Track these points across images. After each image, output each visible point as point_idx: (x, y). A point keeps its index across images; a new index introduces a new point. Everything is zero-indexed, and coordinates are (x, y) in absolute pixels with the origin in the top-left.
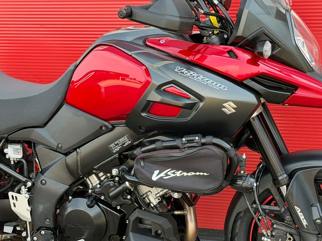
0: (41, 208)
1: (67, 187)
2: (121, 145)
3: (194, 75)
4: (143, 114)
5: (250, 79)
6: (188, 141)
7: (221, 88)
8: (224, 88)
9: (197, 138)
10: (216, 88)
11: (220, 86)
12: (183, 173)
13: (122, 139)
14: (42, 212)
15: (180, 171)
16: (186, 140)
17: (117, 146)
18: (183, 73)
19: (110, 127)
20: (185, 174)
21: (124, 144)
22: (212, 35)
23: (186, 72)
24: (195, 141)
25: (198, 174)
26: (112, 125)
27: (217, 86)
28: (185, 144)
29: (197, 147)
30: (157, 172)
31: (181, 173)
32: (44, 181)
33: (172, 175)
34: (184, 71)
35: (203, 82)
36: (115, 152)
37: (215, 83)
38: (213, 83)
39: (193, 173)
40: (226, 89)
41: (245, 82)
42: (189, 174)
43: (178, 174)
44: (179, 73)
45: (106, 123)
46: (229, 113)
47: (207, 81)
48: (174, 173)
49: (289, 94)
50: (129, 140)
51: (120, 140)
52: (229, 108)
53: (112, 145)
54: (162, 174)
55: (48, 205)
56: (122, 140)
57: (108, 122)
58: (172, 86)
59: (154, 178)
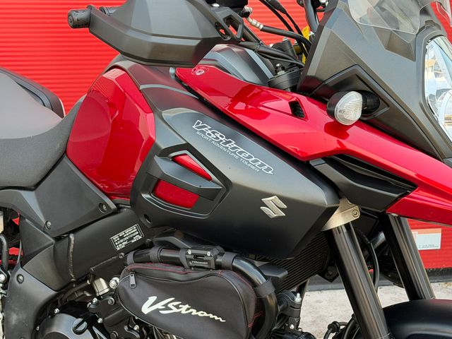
0: (14, 319)
1: (52, 293)
2: (128, 240)
3: (221, 138)
4: (146, 196)
5: (324, 159)
6: (196, 257)
7: (263, 168)
8: (268, 169)
9: (209, 253)
10: (253, 168)
11: (262, 165)
12: (191, 310)
13: (130, 229)
14: (15, 325)
15: (187, 306)
16: (192, 254)
17: (122, 241)
18: (204, 132)
19: (113, 206)
20: (194, 312)
21: (132, 238)
22: (280, 69)
23: (210, 132)
24: (205, 258)
25: (211, 316)
26: (116, 205)
27: (257, 164)
28: (191, 260)
29: (208, 269)
30: (152, 299)
31: (188, 309)
32: (21, 278)
33: (175, 310)
34: (207, 130)
35: (233, 154)
36: (118, 249)
37: (254, 159)
38: (250, 157)
39: (205, 314)
40: (270, 172)
41: (313, 163)
42: (200, 314)
43: (184, 309)
44: (198, 133)
45: (108, 200)
46: (273, 215)
47: (241, 153)
48: (177, 307)
49: (396, 195)
50: (139, 234)
51: (127, 231)
52: (273, 208)
53: (115, 238)
54: (160, 306)
55: (23, 316)
56: (129, 231)
57: (111, 199)
58: (185, 154)
59: (146, 309)
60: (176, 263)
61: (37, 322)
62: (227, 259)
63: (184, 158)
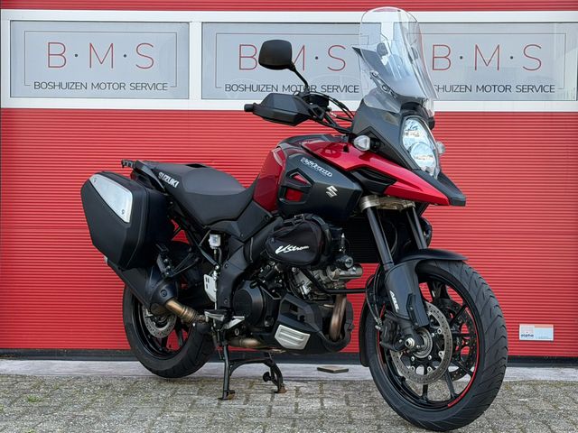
0: (222, 289)
1: (242, 271)
3: (312, 164)
4: (281, 199)
7: (328, 174)
10: (324, 174)
14: (222, 293)
16: (296, 217)
18: (305, 162)
20: (298, 249)
24: (302, 217)
28: (295, 220)
30: (281, 247)
32: (227, 266)
33: (290, 250)
34: (307, 161)
35: (316, 170)
38: (323, 170)
43: (294, 248)
44: (302, 163)
45: (269, 213)
46: (332, 195)
47: (319, 169)
52: (332, 192)
54: (284, 249)
57: (271, 213)
58: (297, 175)
59: (277, 252)
60: (290, 224)
61: (234, 290)
62: (309, 216)
63: (297, 177)
